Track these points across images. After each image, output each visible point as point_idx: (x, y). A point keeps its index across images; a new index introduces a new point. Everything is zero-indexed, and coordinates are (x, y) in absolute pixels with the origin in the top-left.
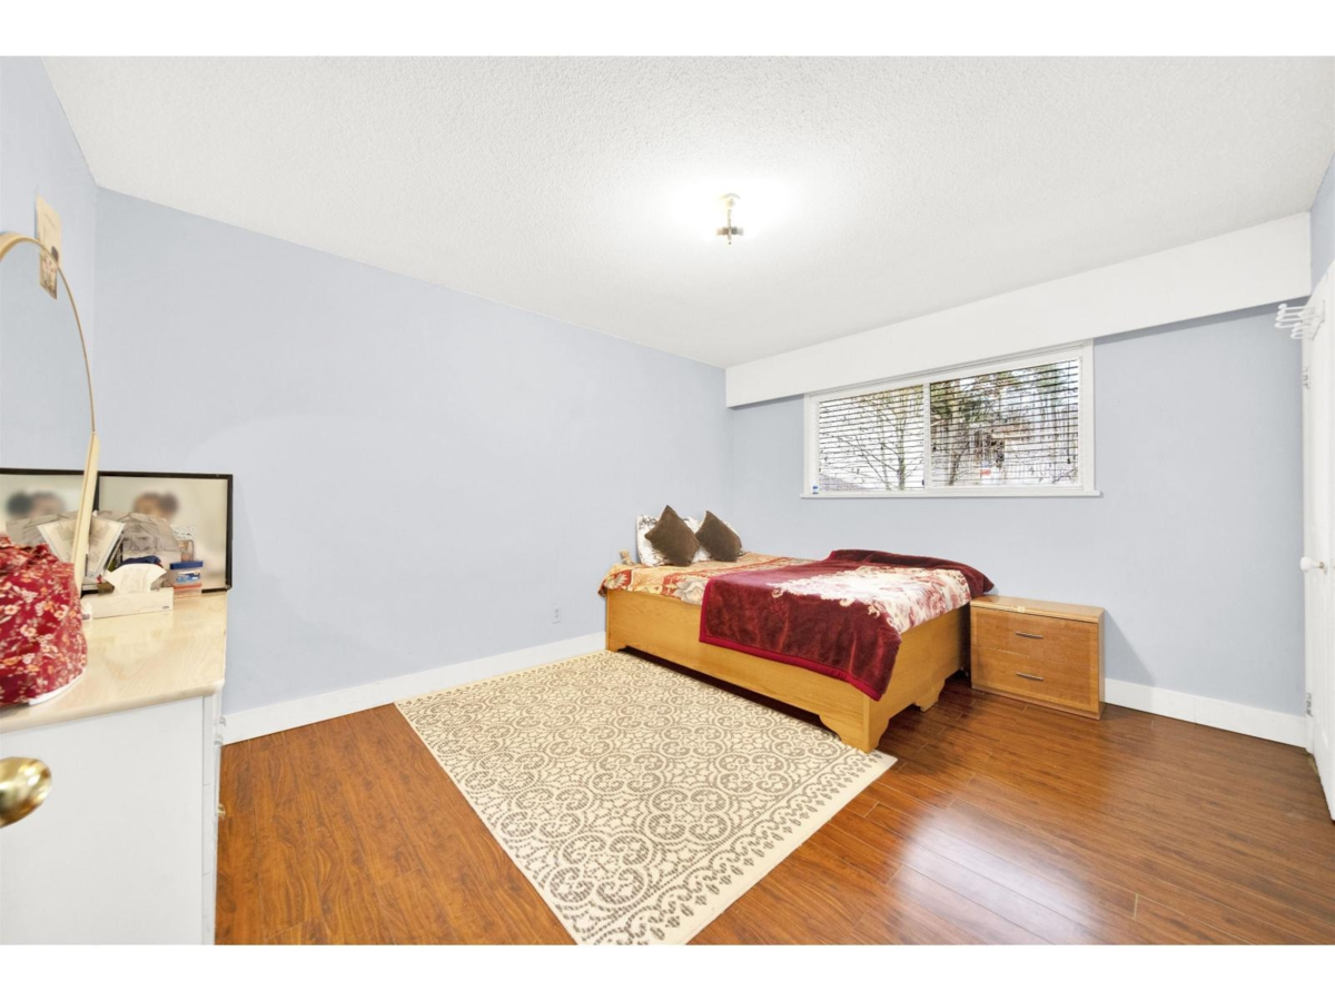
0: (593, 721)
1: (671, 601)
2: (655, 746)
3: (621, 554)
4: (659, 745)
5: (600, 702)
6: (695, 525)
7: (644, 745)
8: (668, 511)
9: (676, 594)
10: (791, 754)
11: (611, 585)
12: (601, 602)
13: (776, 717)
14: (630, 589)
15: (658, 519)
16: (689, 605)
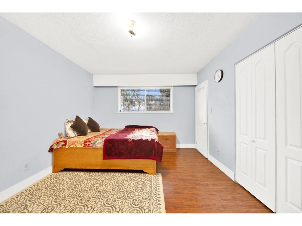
0: (67, 208)
1: (88, 148)
2: (103, 204)
3: (59, 134)
4: (104, 203)
5: (65, 197)
6: (86, 121)
7: (99, 206)
8: (77, 117)
9: (91, 145)
10: (142, 184)
11: (55, 147)
12: (50, 155)
13: (130, 174)
14: (67, 147)
15: (74, 121)
16: (97, 149)
